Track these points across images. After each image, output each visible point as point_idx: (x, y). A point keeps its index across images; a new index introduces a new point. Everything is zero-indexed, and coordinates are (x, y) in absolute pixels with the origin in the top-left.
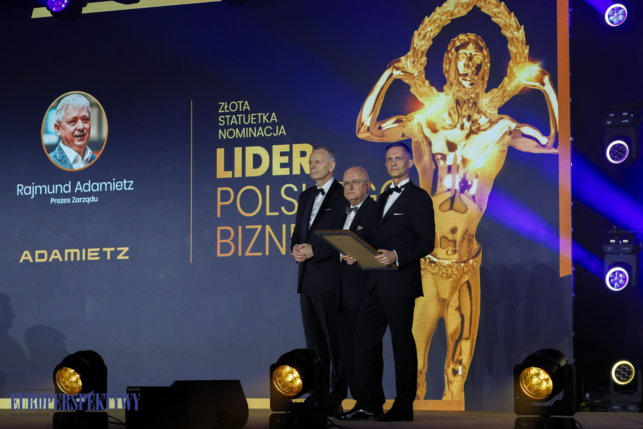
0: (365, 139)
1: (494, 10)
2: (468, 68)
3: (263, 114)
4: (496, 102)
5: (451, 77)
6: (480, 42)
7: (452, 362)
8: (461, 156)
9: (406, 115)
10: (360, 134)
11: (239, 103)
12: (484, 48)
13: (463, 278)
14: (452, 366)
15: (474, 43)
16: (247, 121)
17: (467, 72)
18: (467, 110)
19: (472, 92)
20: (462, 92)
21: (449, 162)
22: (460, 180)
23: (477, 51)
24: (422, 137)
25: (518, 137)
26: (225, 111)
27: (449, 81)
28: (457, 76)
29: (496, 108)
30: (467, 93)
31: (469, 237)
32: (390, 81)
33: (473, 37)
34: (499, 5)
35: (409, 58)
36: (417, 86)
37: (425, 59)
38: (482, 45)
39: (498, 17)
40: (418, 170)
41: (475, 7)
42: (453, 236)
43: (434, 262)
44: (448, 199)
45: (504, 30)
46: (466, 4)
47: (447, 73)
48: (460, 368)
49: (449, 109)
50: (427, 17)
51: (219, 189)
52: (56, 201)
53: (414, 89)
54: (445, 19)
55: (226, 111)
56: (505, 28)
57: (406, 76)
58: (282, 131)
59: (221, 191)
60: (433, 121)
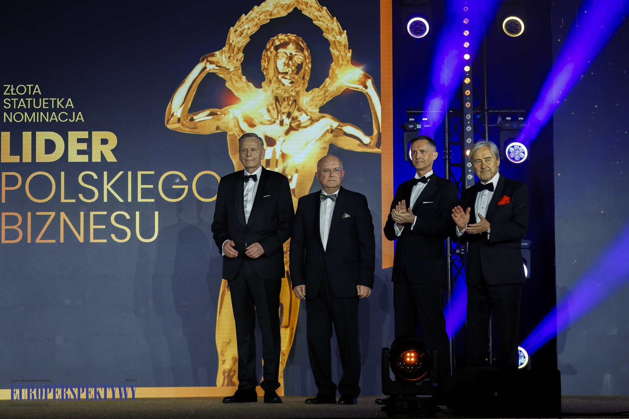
0: (175, 130)
1: (316, 13)
2: (288, 67)
3: (57, 99)
4: (317, 101)
5: (270, 74)
6: (300, 43)
8: (280, 151)
9: (221, 108)
10: (170, 124)
11: (29, 86)
12: (305, 50)
15: (294, 44)
16: (37, 105)
17: (287, 71)
18: (287, 107)
19: (292, 90)
20: (281, 89)
21: (268, 155)
23: (298, 51)
24: (238, 131)
25: (340, 136)
26: (11, 94)
27: (268, 78)
28: (276, 74)
29: (317, 107)
30: (287, 90)
32: (203, 75)
33: (294, 38)
34: (321, 9)
35: (224, 53)
36: (233, 80)
37: (241, 55)
38: (302, 45)
39: (319, 21)
40: (233, 163)
41: (296, 9)
45: (326, 33)
46: (286, 6)
47: (265, 71)
49: (268, 105)
50: (244, 14)
51: (4, 174)
53: (230, 83)
54: (264, 18)
55: (12, 94)
56: (327, 32)
57: (221, 70)
58: (80, 117)
59: (6, 176)
60: (250, 116)
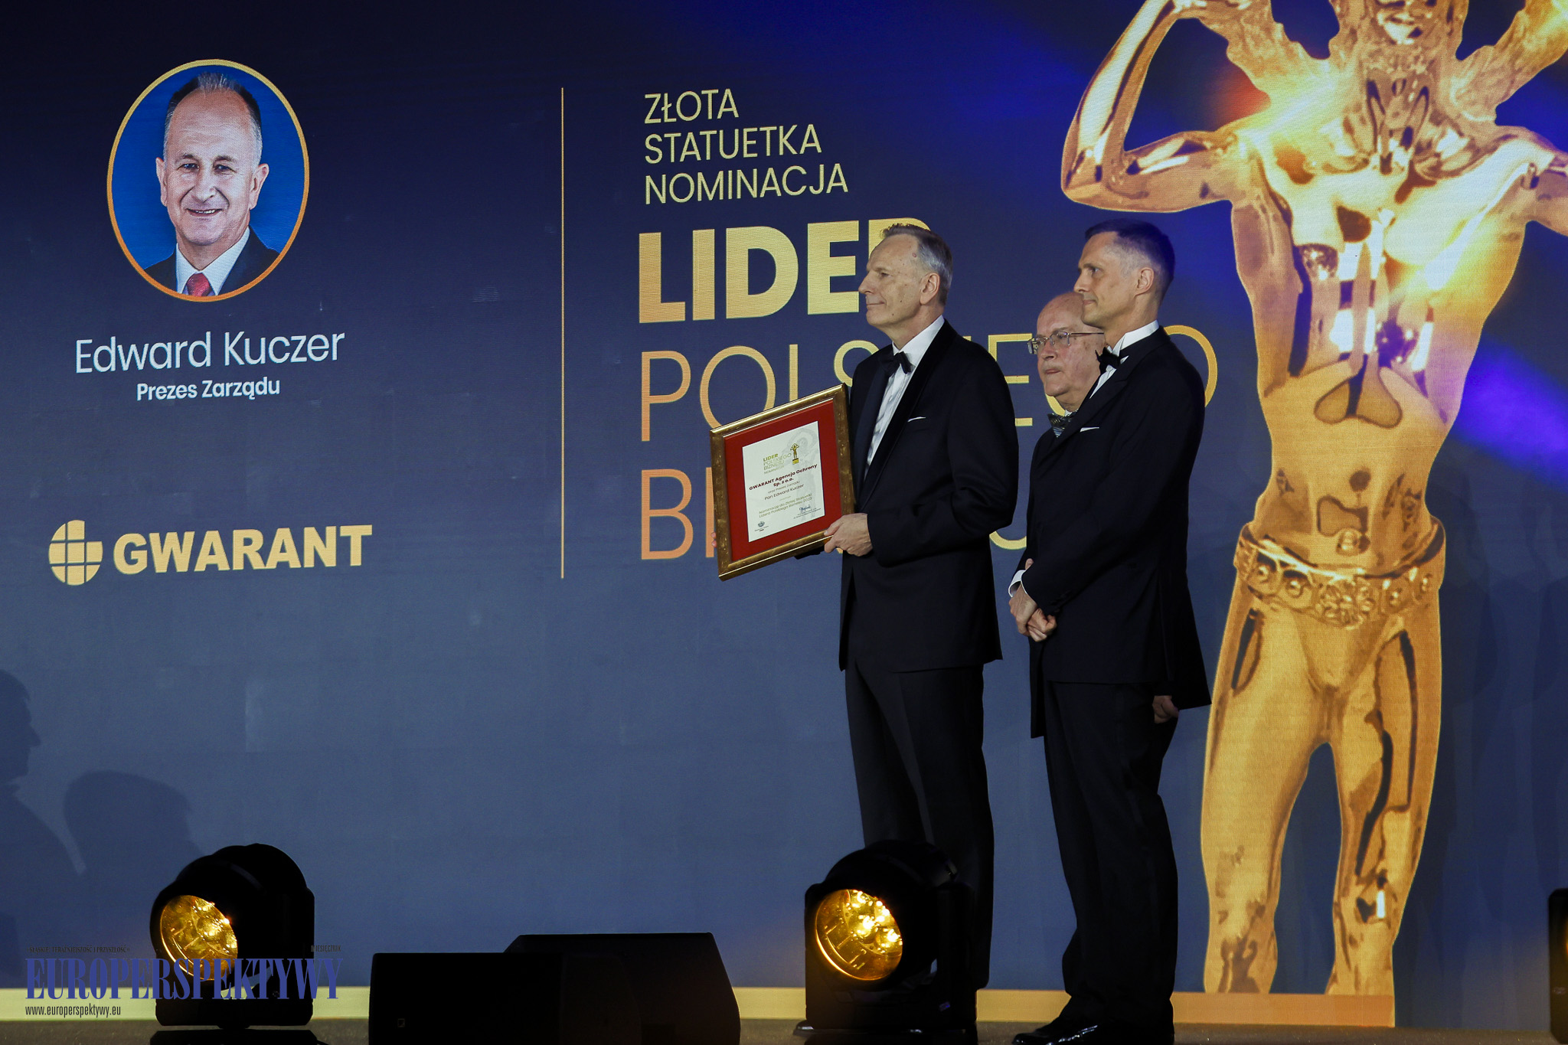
0: (1087, 204)
3: (778, 129)
4: (1490, 87)
5: (1352, 11)
7: (1354, 878)
8: (1381, 253)
9: (1212, 127)
10: (1073, 188)
11: (707, 95)
13: (1387, 625)
14: (1356, 891)
16: (729, 149)
18: (1402, 112)
19: (1417, 58)
20: (1384, 57)
21: (1346, 269)
22: (1379, 326)
24: (1262, 197)
25: (1559, 195)
26: (663, 120)
27: (1346, 26)
28: (1370, 9)
29: (1489, 107)
31: (1406, 499)
32: (1164, 27)
36: (1248, 40)
40: (1249, 296)
42: (1359, 496)
43: (1300, 576)
44: (1342, 384)
48: (1380, 898)
49: (1347, 110)
51: (647, 357)
52: (154, 392)
53: (1239, 49)
55: (667, 120)
57: (1213, 10)
58: (837, 179)
59: (652, 361)
60: (1294, 146)
